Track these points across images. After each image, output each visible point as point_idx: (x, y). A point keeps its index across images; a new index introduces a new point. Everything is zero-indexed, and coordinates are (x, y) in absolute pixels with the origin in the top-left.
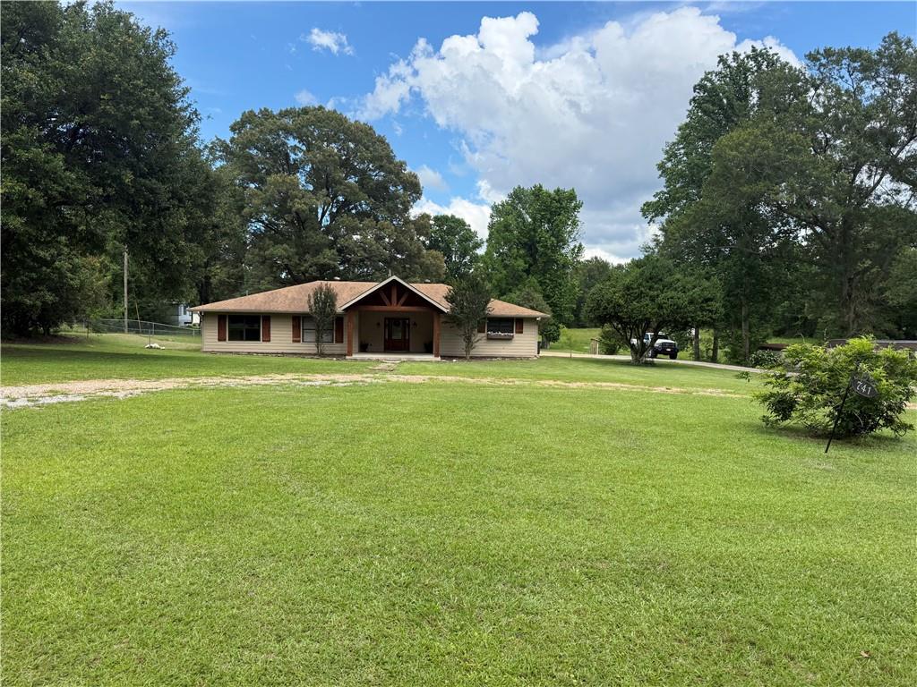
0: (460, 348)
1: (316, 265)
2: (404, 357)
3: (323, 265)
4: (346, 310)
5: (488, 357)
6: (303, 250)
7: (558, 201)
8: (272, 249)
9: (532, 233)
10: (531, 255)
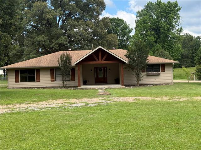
0: (134, 80)
1: (58, 44)
2: (106, 86)
3: (61, 44)
4: (76, 64)
5: (148, 84)
6: (51, 38)
7: (169, 7)
8: (37, 37)
9: (157, 23)
10: (157, 34)
